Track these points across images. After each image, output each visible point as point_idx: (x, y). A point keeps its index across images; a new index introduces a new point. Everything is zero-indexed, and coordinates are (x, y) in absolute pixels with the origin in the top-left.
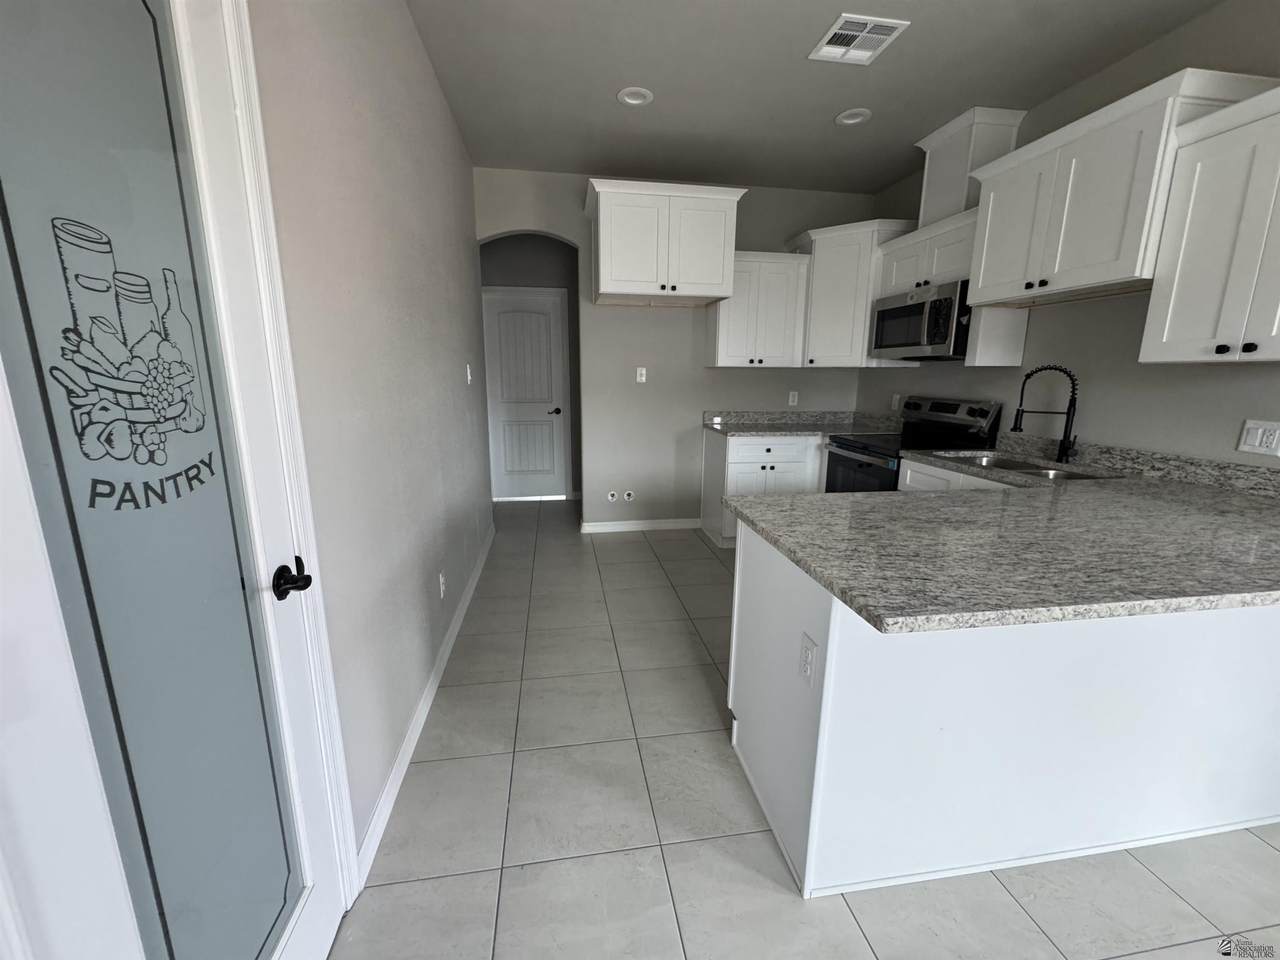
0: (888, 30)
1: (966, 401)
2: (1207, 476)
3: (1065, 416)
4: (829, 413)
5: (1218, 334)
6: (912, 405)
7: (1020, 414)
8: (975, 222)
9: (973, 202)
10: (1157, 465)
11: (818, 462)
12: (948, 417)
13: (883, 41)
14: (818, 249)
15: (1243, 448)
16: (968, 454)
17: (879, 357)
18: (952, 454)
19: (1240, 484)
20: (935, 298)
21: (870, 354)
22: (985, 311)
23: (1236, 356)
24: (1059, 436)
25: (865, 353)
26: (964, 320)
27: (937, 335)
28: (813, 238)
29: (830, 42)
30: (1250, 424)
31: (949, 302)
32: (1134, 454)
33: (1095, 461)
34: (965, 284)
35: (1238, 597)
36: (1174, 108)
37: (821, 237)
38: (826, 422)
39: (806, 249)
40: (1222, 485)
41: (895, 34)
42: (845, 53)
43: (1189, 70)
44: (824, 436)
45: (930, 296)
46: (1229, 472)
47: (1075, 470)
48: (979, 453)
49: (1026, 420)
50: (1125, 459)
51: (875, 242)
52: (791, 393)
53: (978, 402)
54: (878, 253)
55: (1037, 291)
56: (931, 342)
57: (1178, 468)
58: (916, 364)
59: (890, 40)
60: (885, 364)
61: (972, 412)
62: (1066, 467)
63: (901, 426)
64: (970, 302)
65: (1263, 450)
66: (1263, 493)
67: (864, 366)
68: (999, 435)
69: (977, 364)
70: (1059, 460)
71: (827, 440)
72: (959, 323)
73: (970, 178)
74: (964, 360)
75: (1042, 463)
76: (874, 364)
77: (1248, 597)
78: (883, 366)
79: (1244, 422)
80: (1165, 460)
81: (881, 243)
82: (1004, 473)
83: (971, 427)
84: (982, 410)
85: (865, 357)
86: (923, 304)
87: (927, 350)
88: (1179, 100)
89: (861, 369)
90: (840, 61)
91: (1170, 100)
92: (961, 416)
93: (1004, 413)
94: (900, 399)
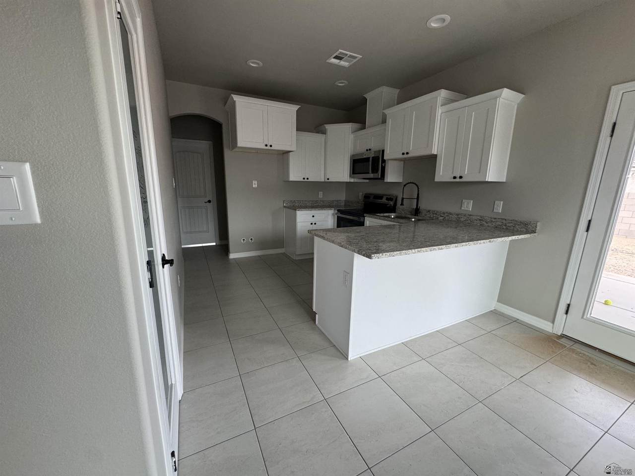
0: (355, 57)
1: (385, 195)
2: (454, 217)
3: (416, 200)
4: (335, 200)
5: (454, 173)
6: (367, 197)
7: (403, 199)
8: (385, 129)
9: (384, 121)
10: (442, 215)
11: (333, 221)
12: (380, 201)
13: (352, 61)
14: (328, 133)
15: (463, 208)
16: (387, 214)
17: (353, 178)
18: (382, 215)
19: (462, 219)
20: (373, 156)
21: (350, 176)
22: (390, 162)
23: (458, 180)
24: (415, 207)
25: (349, 176)
26: (383, 165)
27: (375, 170)
28: (327, 128)
29: (334, 58)
30: (464, 200)
31: (378, 158)
32: (436, 212)
33: (426, 215)
34: (383, 151)
35: (454, 245)
36: (440, 101)
37: (330, 128)
38: (334, 204)
39: (324, 132)
40: (458, 220)
41: (357, 59)
42: (339, 62)
43: (443, 90)
44: (335, 210)
45: (372, 155)
46: (459, 216)
47: (420, 218)
48: (390, 214)
49: (405, 201)
50: (433, 214)
51: (350, 132)
52: (320, 192)
53: (389, 195)
54: (352, 136)
55: (405, 156)
56: (373, 172)
57: (447, 216)
58: (367, 181)
59: (355, 61)
60: (356, 180)
61: (387, 199)
62: (417, 217)
63: (363, 205)
64: (385, 158)
65: (467, 209)
66: (467, 222)
67: (348, 181)
68: (397, 207)
69: (388, 181)
70: (415, 215)
71: (336, 212)
72: (382, 165)
73: (383, 112)
74: (384, 179)
75: (410, 216)
76: (352, 180)
77: (456, 245)
78: (356, 181)
79: (462, 201)
80: (444, 213)
81: (352, 133)
82: (399, 220)
83: (388, 204)
84: (390, 198)
85: (349, 177)
86: (369, 158)
87: (371, 175)
88: (441, 98)
89: (347, 183)
90: (338, 64)
91: (438, 98)
92: (384, 200)
93: (398, 199)
94: (362, 194)
